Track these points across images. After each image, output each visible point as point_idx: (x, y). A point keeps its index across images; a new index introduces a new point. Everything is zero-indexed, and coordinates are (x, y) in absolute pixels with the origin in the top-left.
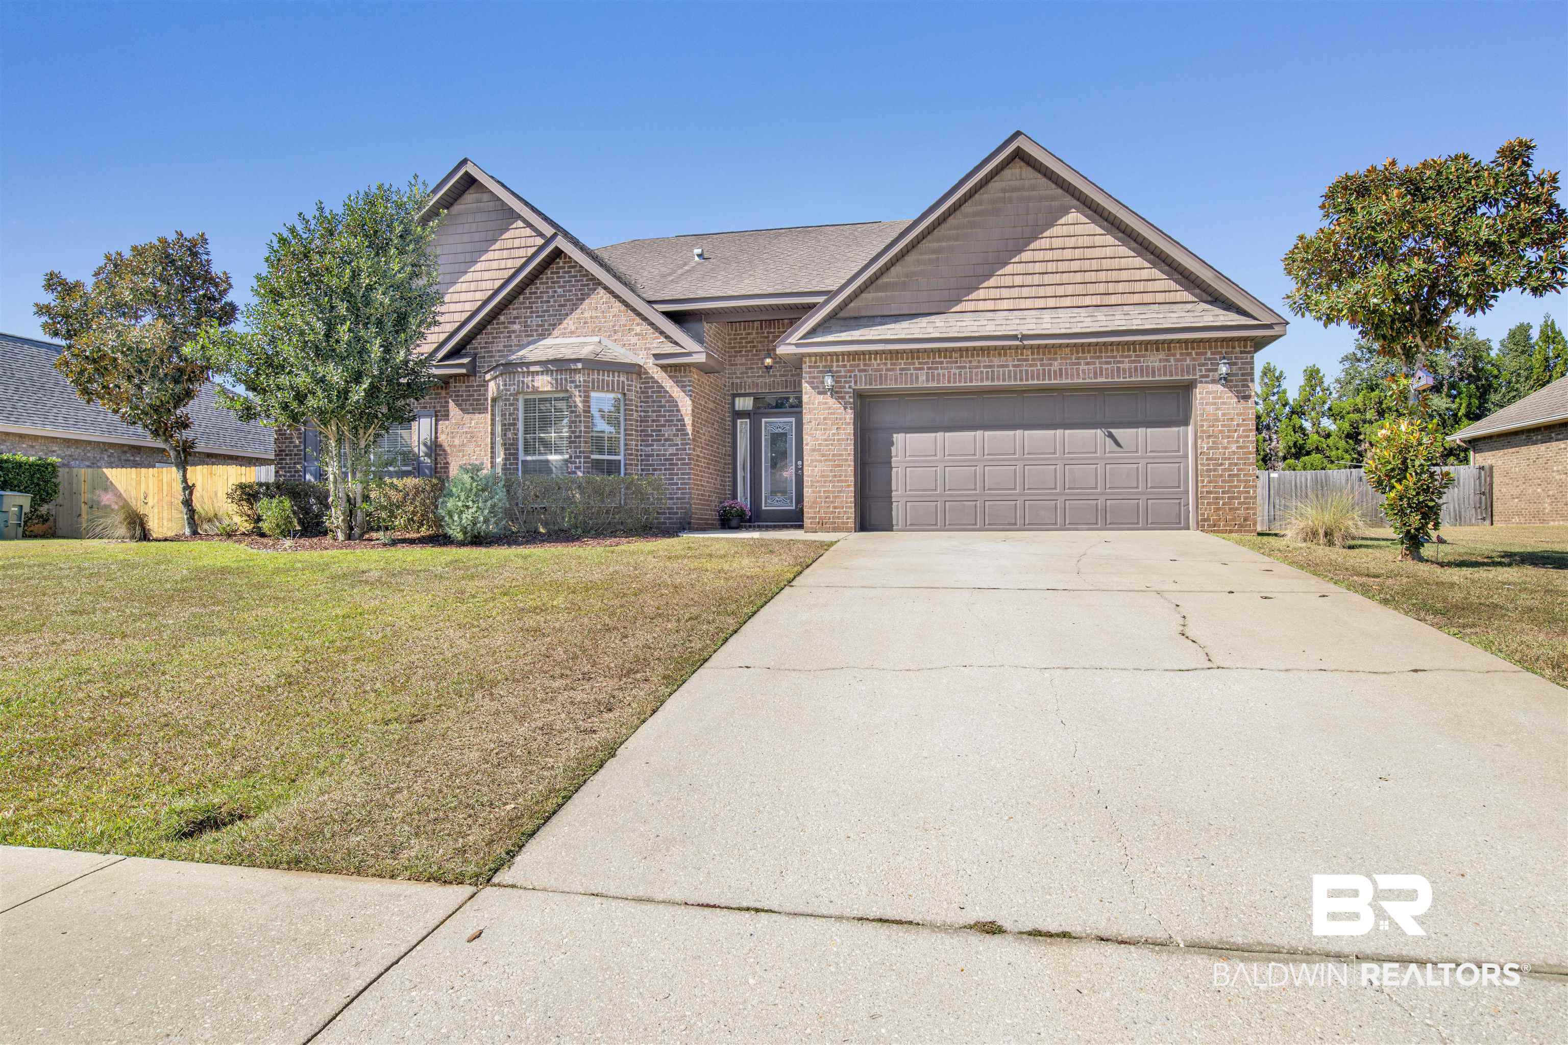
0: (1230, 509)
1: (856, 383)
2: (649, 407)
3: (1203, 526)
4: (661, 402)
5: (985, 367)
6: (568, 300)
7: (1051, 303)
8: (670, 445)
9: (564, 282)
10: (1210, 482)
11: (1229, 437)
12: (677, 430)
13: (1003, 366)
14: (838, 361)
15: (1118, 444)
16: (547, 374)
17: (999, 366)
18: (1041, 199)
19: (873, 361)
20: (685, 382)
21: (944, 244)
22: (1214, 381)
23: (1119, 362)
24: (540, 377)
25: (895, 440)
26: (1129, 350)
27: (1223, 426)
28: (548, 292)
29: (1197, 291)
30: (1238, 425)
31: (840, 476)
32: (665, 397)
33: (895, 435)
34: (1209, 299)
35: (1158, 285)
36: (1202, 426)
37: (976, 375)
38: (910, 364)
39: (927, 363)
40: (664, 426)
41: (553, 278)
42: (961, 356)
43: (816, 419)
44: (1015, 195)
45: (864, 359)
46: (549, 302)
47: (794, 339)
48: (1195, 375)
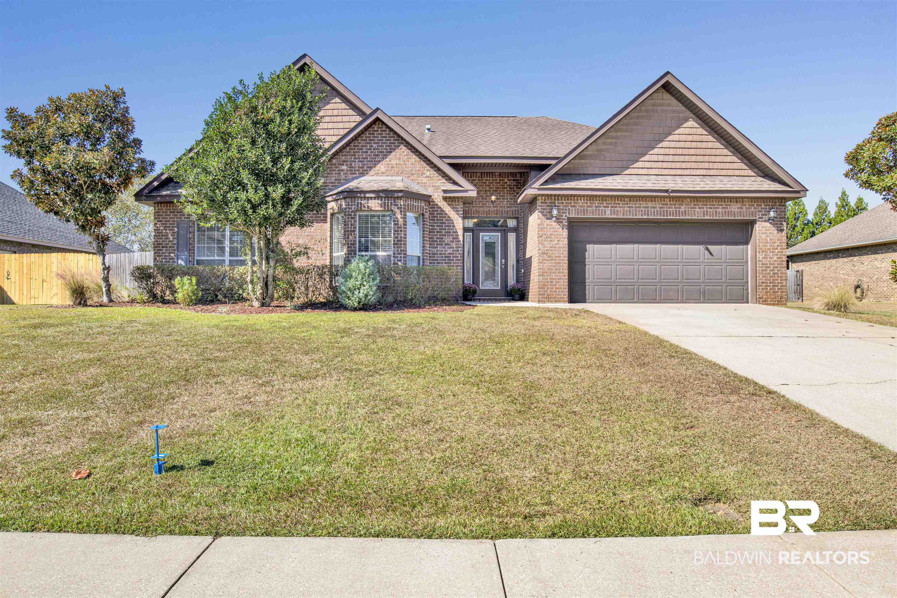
0: (774, 292)
1: (569, 213)
2: (435, 223)
3: (759, 301)
4: (442, 220)
5: (644, 207)
6: (381, 152)
7: (679, 172)
8: (449, 248)
9: (378, 140)
10: (763, 277)
11: (773, 252)
12: (453, 238)
13: (654, 207)
14: (558, 200)
15: (711, 254)
16: (378, 199)
17: (651, 208)
18: (674, 111)
19: (579, 201)
20: (458, 208)
21: (619, 134)
22: (765, 221)
23: (716, 208)
24: (373, 201)
25: (587, 248)
26: (722, 201)
27: (770, 246)
28: (366, 146)
29: (756, 170)
30: (778, 246)
31: (560, 269)
32: (445, 217)
33: (588, 246)
34: (762, 175)
35: (735, 166)
36: (760, 245)
37: (639, 212)
38: (601, 204)
39: (610, 204)
40: (445, 235)
41: (370, 137)
42: (630, 201)
43: (545, 234)
44: (659, 108)
45: (574, 200)
46: (367, 152)
47: (537, 185)
48: (755, 217)
